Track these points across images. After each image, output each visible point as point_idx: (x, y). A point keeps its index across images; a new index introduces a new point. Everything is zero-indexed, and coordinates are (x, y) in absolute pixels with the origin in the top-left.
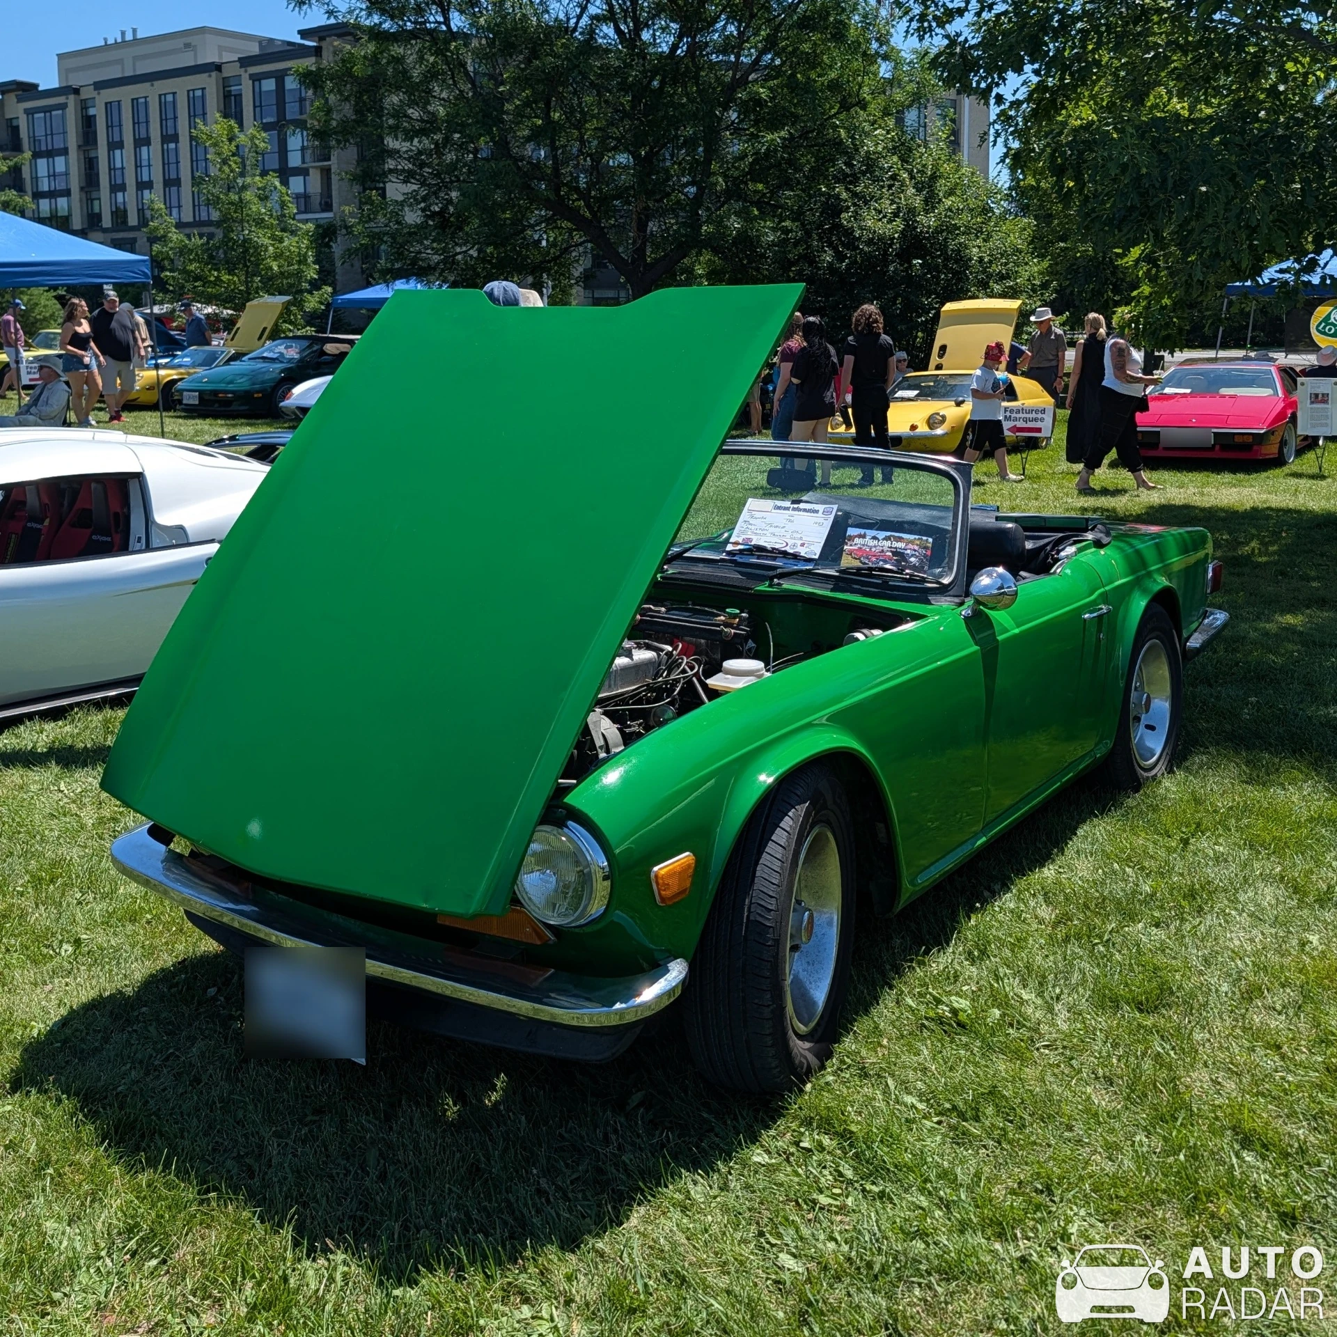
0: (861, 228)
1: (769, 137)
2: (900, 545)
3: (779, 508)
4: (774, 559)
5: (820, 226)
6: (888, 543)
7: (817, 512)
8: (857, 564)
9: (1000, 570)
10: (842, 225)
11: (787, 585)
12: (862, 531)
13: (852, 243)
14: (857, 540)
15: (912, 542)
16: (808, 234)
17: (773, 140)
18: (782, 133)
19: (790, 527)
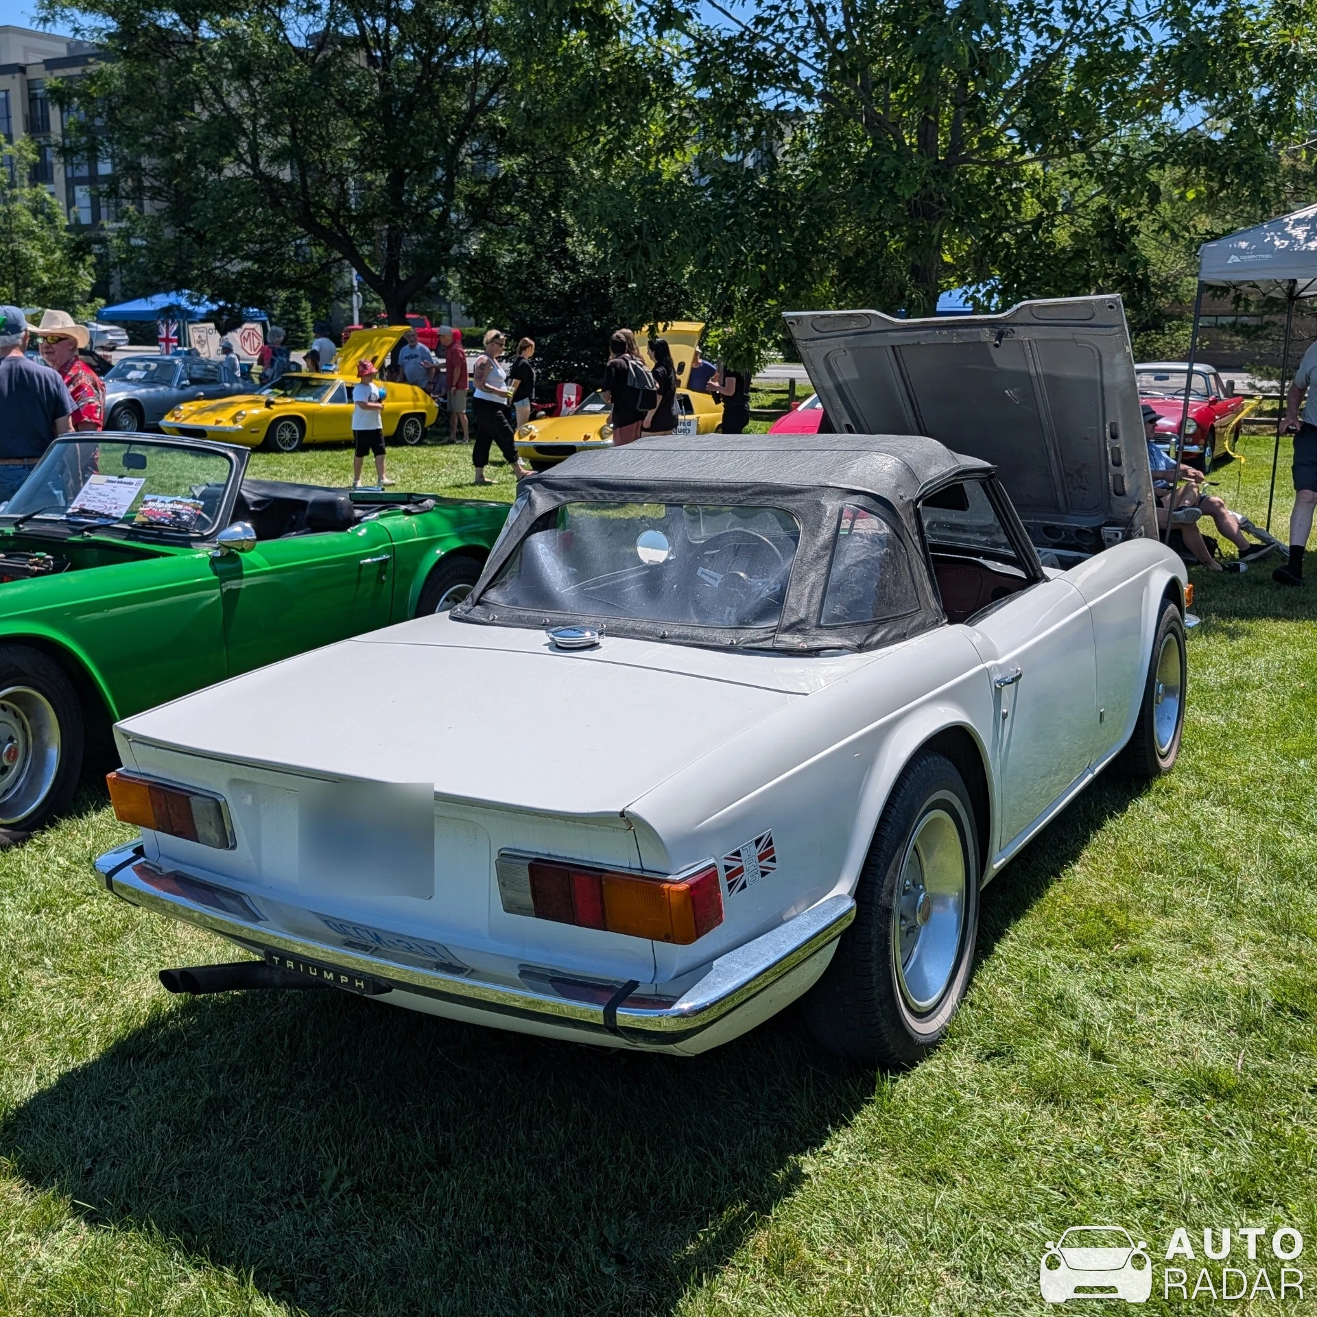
0: (583, 252)
1: (507, 163)
2: (180, 507)
3: (109, 481)
4: (94, 518)
5: (550, 249)
6: (171, 506)
7: (131, 483)
8: (146, 520)
9: (248, 525)
10: (567, 250)
11: (94, 537)
12: (155, 497)
13: (575, 266)
14: (150, 504)
15: (188, 505)
16: (538, 256)
17: (511, 166)
18: (520, 160)
19: (112, 495)
